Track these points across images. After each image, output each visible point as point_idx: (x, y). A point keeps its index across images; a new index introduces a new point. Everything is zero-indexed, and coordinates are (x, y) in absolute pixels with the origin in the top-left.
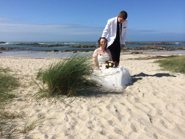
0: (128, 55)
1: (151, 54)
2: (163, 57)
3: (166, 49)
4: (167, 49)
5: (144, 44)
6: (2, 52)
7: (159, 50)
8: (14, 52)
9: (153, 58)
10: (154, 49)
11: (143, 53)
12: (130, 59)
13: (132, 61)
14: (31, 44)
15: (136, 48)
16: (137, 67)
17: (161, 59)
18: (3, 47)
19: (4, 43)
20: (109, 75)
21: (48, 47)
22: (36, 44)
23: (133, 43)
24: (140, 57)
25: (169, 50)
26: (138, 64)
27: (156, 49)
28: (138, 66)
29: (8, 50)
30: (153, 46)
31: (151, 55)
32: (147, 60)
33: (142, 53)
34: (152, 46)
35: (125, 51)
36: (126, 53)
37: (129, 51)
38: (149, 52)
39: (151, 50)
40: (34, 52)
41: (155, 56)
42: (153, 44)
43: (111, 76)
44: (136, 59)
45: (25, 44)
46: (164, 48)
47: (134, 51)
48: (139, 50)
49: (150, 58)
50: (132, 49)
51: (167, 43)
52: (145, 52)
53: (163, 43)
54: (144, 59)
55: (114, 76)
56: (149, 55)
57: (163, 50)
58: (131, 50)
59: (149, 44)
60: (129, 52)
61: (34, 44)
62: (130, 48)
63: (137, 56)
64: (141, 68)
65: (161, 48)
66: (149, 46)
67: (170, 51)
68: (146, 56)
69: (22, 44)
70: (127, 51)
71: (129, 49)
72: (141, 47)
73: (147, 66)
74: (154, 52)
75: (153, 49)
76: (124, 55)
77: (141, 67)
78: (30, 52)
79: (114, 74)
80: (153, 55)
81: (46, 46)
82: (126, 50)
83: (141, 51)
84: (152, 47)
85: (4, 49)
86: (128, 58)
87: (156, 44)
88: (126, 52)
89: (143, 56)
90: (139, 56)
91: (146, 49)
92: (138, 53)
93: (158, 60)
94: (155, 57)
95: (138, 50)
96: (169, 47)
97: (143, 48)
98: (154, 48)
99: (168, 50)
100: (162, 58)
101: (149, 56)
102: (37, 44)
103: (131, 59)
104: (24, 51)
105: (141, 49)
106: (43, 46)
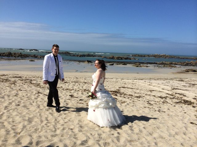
6: (35, 60)
15: (181, 63)
18: (35, 55)
19: (36, 50)
23: (171, 57)
29: (40, 58)
35: (172, 67)
37: (176, 67)
61: (65, 53)
81: (78, 56)
82: (172, 65)
85: (37, 57)
92: (195, 71)
102: (68, 53)
106: (74, 55)
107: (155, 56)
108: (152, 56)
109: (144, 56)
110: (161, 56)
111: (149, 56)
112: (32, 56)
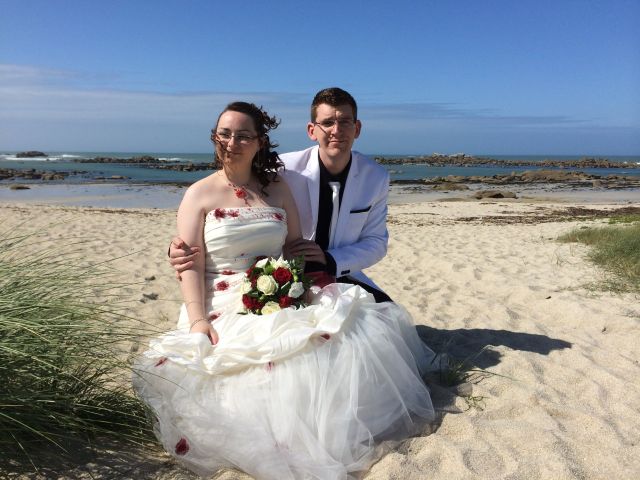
0: (461, 203)
1: (547, 200)
2: (592, 212)
3: (602, 183)
4: (606, 184)
5: (523, 164)
6: (30, 186)
7: (577, 185)
8: (71, 186)
9: (558, 216)
10: (560, 181)
11: (517, 195)
12: (467, 220)
13: (470, 228)
14: (132, 161)
15: (494, 177)
16: (486, 266)
17: (588, 224)
18: (34, 170)
19: (41, 155)
20: (255, 366)
21: (189, 170)
22: (148, 162)
23: (481, 161)
24: (505, 212)
25: (611, 186)
26: (493, 244)
27: (563, 181)
28: (492, 257)
29: (52, 178)
30: (556, 174)
31: (548, 205)
32: (530, 227)
33: (515, 197)
34: (550, 173)
35: (455, 189)
36: (455, 196)
37: (468, 189)
38: (538, 191)
39: (546, 186)
40: (135, 188)
41: (562, 207)
42: (553, 165)
43: (266, 376)
44: (488, 219)
45: (110, 160)
46: (593, 181)
47: (485, 188)
48: (503, 183)
49: (543, 218)
50: (479, 182)
51: (605, 163)
52: (526, 194)
53: (592, 163)
54: (520, 220)
55: (285, 375)
56: (540, 205)
57: (591, 184)
58: (474, 186)
59: (538, 165)
60: (467, 192)
61: (141, 161)
62: (473, 178)
63: (494, 208)
64: (503, 271)
65: (584, 180)
66: (539, 170)
67: (618, 189)
68: (528, 209)
69: (102, 160)
70: (461, 190)
71: (467, 181)
72: (513, 174)
73: (531, 258)
74: (558, 195)
75: (553, 181)
76: (445, 203)
77: (502, 262)
78: (124, 186)
79: (290, 358)
80: (556, 205)
81: (182, 168)
82: (459, 185)
83: (512, 188)
84: (549, 177)
85: (38, 177)
86: (460, 216)
87: (566, 166)
88: (457, 191)
89: (517, 208)
90: (503, 209)
91: (531, 183)
92: (499, 196)
93: (576, 225)
94: (565, 213)
95: (499, 184)
96: (611, 176)
97: (520, 178)
98: (558, 178)
99: (608, 188)
100: (591, 219)
101: (541, 208)
102: (151, 160)
103: (472, 219)
104: (105, 182)
105: (511, 181)
106: (170, 167)
107: (431, 161)
108: (423, 161)
109: (400, 162)
110: (451, 161)
111: (413, 161)
112: (24, 175)
